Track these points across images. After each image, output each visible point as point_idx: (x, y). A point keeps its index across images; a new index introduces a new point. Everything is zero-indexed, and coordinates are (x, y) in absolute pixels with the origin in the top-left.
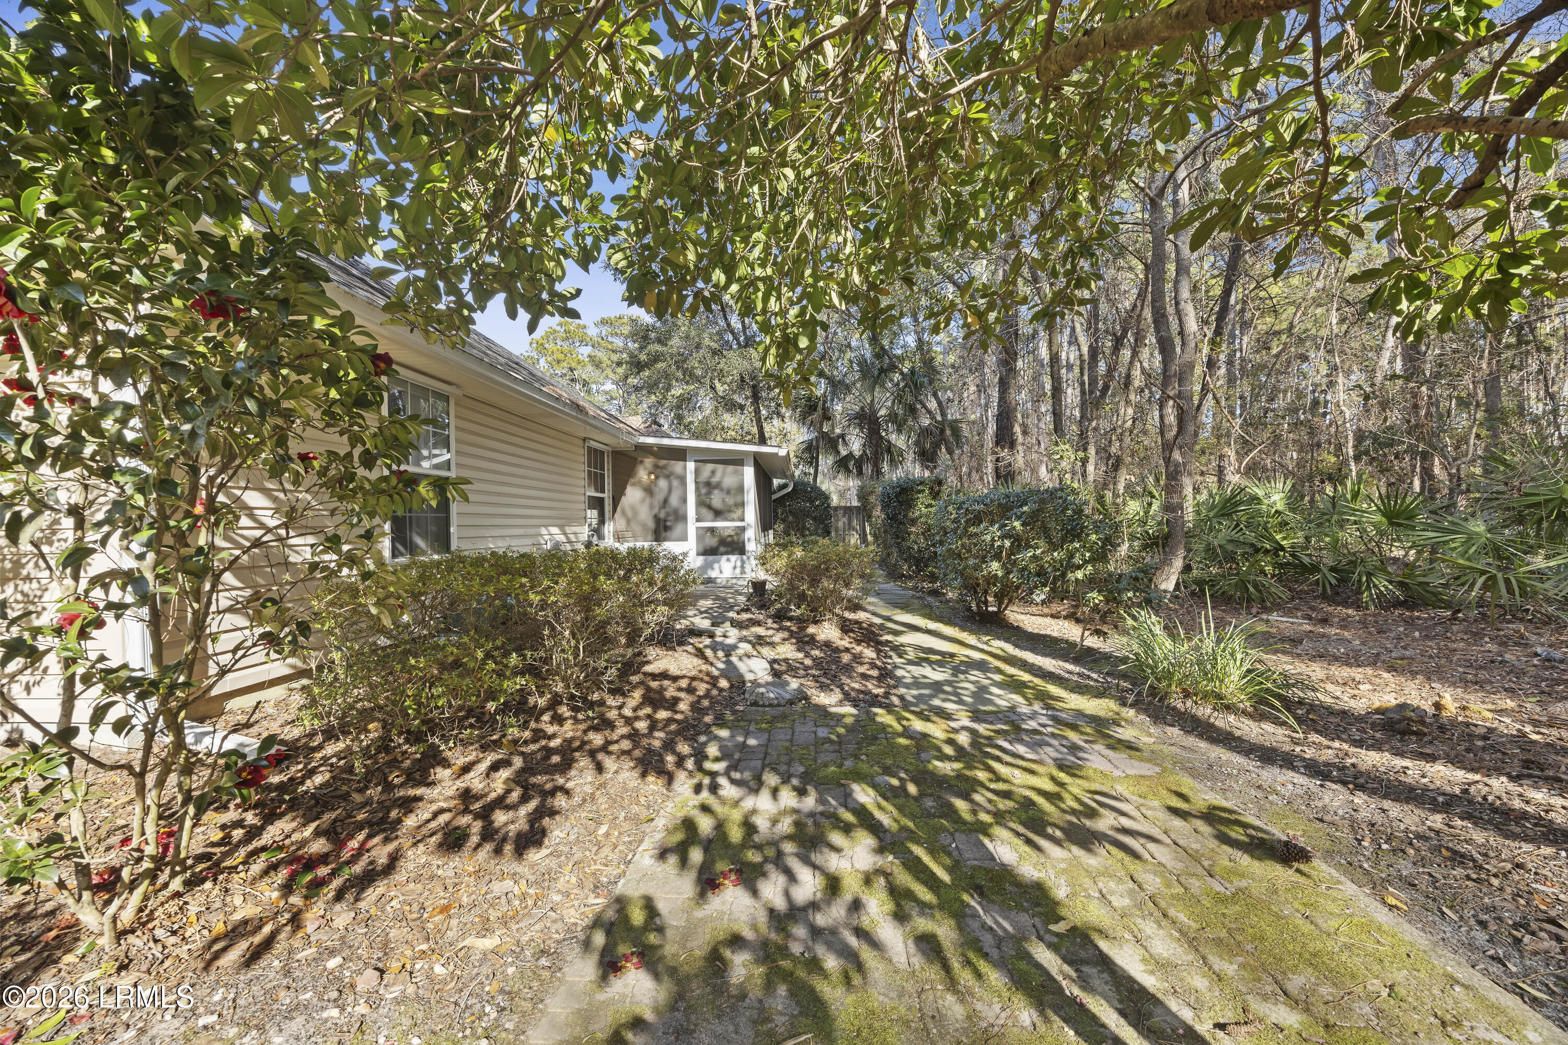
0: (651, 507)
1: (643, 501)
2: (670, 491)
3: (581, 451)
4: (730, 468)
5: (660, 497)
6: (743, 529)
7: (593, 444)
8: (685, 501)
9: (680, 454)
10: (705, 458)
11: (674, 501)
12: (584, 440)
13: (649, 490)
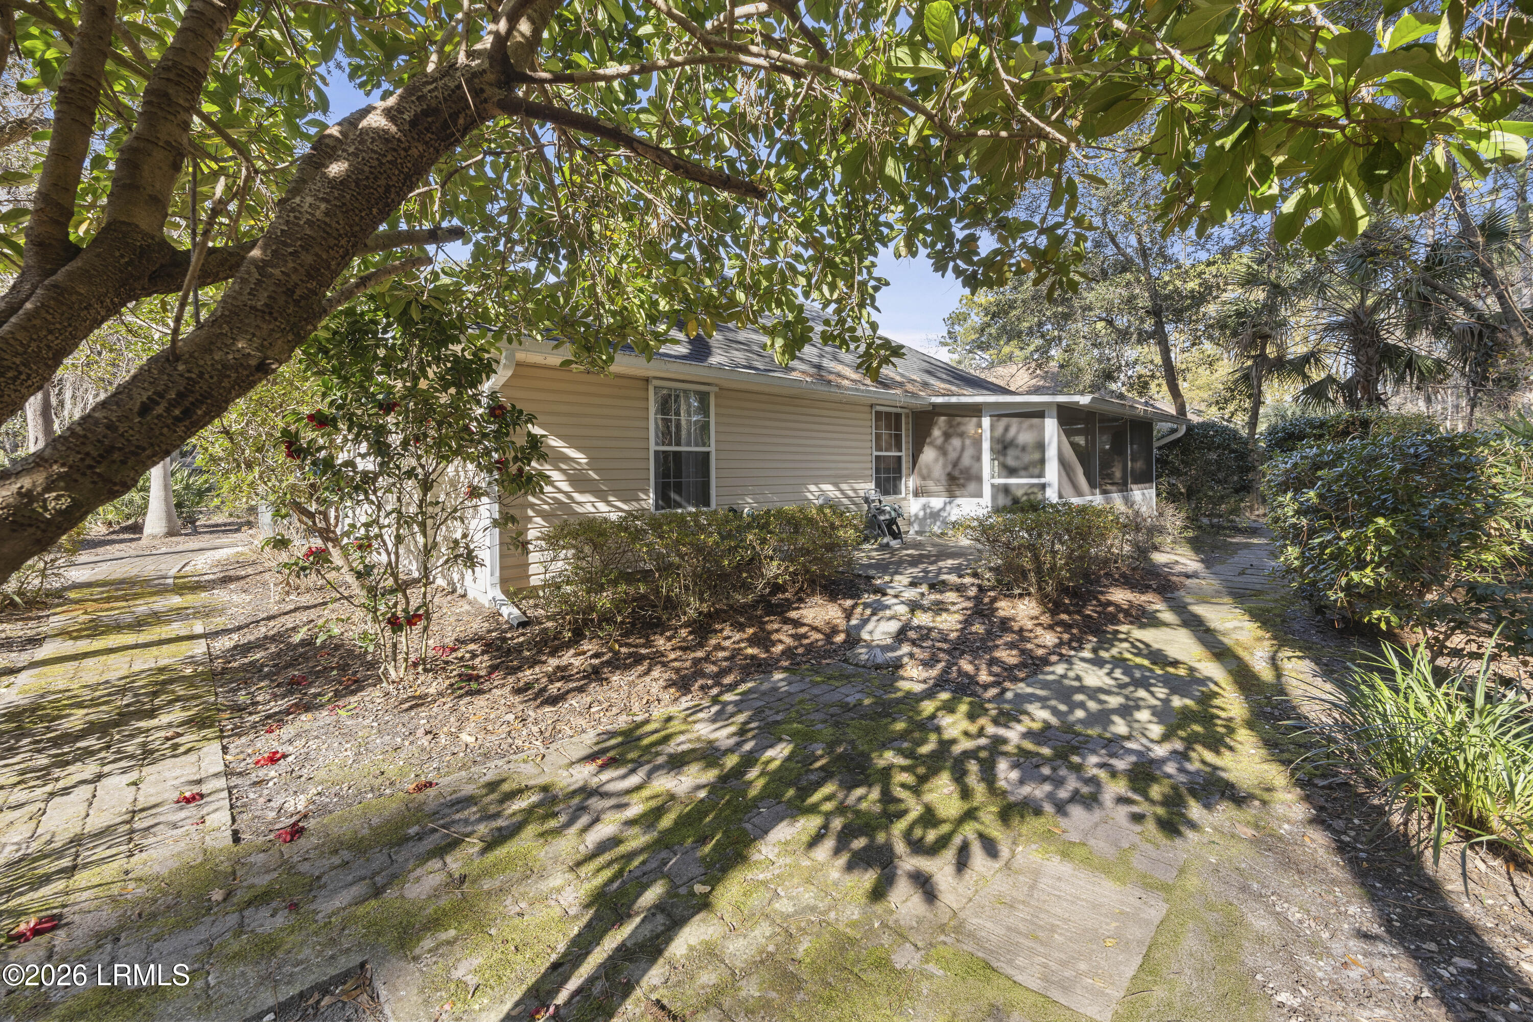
0: (945, 466)
1: (936, 460)
2: (963, 449)
3: (868, 416)
4: (1028, 422)
5: (953, 455)
6: (1043, 487)
7: (879, 408)
8: (978, 458)
9: (976, 411)
10: (1001, 413)
11: (966, 461)
12: (872, 406)
13: (942, 450)
